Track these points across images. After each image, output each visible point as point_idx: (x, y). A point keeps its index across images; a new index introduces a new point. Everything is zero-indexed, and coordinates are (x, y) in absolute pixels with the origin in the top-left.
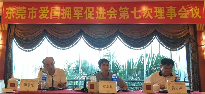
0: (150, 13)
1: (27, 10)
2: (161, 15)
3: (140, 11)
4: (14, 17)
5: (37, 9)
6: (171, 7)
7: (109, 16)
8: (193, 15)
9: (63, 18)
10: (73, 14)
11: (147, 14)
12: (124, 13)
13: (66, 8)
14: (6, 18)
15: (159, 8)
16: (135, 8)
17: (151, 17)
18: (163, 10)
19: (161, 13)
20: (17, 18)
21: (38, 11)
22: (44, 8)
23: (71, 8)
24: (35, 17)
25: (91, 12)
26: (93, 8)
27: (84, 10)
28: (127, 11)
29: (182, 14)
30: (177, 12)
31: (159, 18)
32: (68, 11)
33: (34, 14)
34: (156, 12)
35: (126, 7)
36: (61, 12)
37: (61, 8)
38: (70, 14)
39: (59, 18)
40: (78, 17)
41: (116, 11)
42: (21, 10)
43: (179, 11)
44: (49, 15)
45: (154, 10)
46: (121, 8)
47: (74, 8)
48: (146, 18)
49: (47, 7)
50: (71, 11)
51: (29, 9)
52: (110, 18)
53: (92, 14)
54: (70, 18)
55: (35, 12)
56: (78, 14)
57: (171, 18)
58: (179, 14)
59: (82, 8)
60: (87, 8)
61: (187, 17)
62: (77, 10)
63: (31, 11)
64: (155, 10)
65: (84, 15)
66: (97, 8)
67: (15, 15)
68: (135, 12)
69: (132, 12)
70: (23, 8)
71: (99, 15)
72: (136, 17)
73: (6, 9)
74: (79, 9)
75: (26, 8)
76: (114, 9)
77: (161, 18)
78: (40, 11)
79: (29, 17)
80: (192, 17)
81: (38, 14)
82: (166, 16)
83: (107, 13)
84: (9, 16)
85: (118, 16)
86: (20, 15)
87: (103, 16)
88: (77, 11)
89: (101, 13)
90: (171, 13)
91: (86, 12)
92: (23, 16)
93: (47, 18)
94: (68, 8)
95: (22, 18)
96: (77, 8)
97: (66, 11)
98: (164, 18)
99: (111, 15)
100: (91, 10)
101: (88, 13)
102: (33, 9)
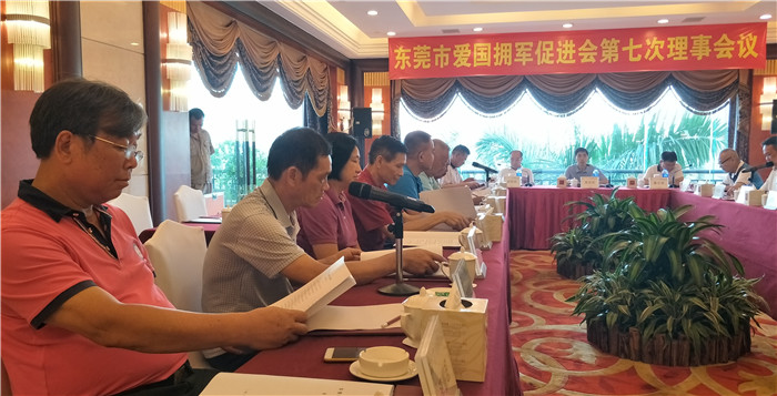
0: (660, 50)
1: (431, 51)
2: (681, 53)
3: (640, 46)
4: (409, 65)
5: (449, 49)
6: (701, 37)
7: (582, 57)
8: (742, 50)
9: (496, 64)
10: (514, 56)
11: (653, 51)
12: (610, 51)
13: (502, 45)
14: (396, 67)
15: (678, 38)
16: (631, 40)
17: (661, 58)
18: (686, 44)
19: (681, 48)
20: (416, 67)
21: (451, 53)
22: (462, 46)
23: (510, 45)
24: (447, 63)
25: (548, 50)
26: (551, 43)
27: (535, 48)
28: (616, 48)
29: (722, 50)
30: (711, 46)
31: (675, 59)
32: (506, 51)
33: (445, 58)
34: (671, 46)
35: (613, 39)
36: (493, 52)
37: (493, 46)
38: (510, 56)
39: (489, 64)
40: (524, 61)
41: (596, 48)
42: (422, 53)
43: (715, 44)
44: (471, 60)
45: (667, 43)
46: (605, 41)
47: (517, 45)
48: (651, 59)
49: (467, 45)
50: (510, 51)
51: (435, 50)
52: (583, 61)
53: (549, 55)
54: (510, 64)
55: (447, 56)
56: (524, 55)
57: (699, 58)
58: (716, 50)
59: (531, 44)
60: (540, 43)
61: (730, 56)
62: (522, 46)
63: (439, 53)
64: (669, 43)
65: (535, 57)
66: (560, 43)
67: (411, 61)
68: (631, 47)
69: (624, 49)
70: (425, 47)
71: (563, 55)
72: (632, 59)
73: (396, 51)
74: (526, 47)
75: (429, 48)
76: (590, 44)
77: (680, 58)
78: (455, 52)
79: (437, 64)
80: (740, 55)
81: (453, 59)
82: (689, 54)
83: (578, 52)
84: (401, 64)
85: (599, 57)
86: (420, 61)
87: (571, 57)
88: (522, 49)
89: (566, 52)
90: (701, 48)
91: (538, 52)
92: (426, 63)
93: (469, 65)
94: (506, 45)
95: (424, 67)
96: (523, 44)
97: (502, 51)
98: (686, 58)
99: (586, 55)
100: (548, 46)
101: (542, 52)
102: (442, 49)
